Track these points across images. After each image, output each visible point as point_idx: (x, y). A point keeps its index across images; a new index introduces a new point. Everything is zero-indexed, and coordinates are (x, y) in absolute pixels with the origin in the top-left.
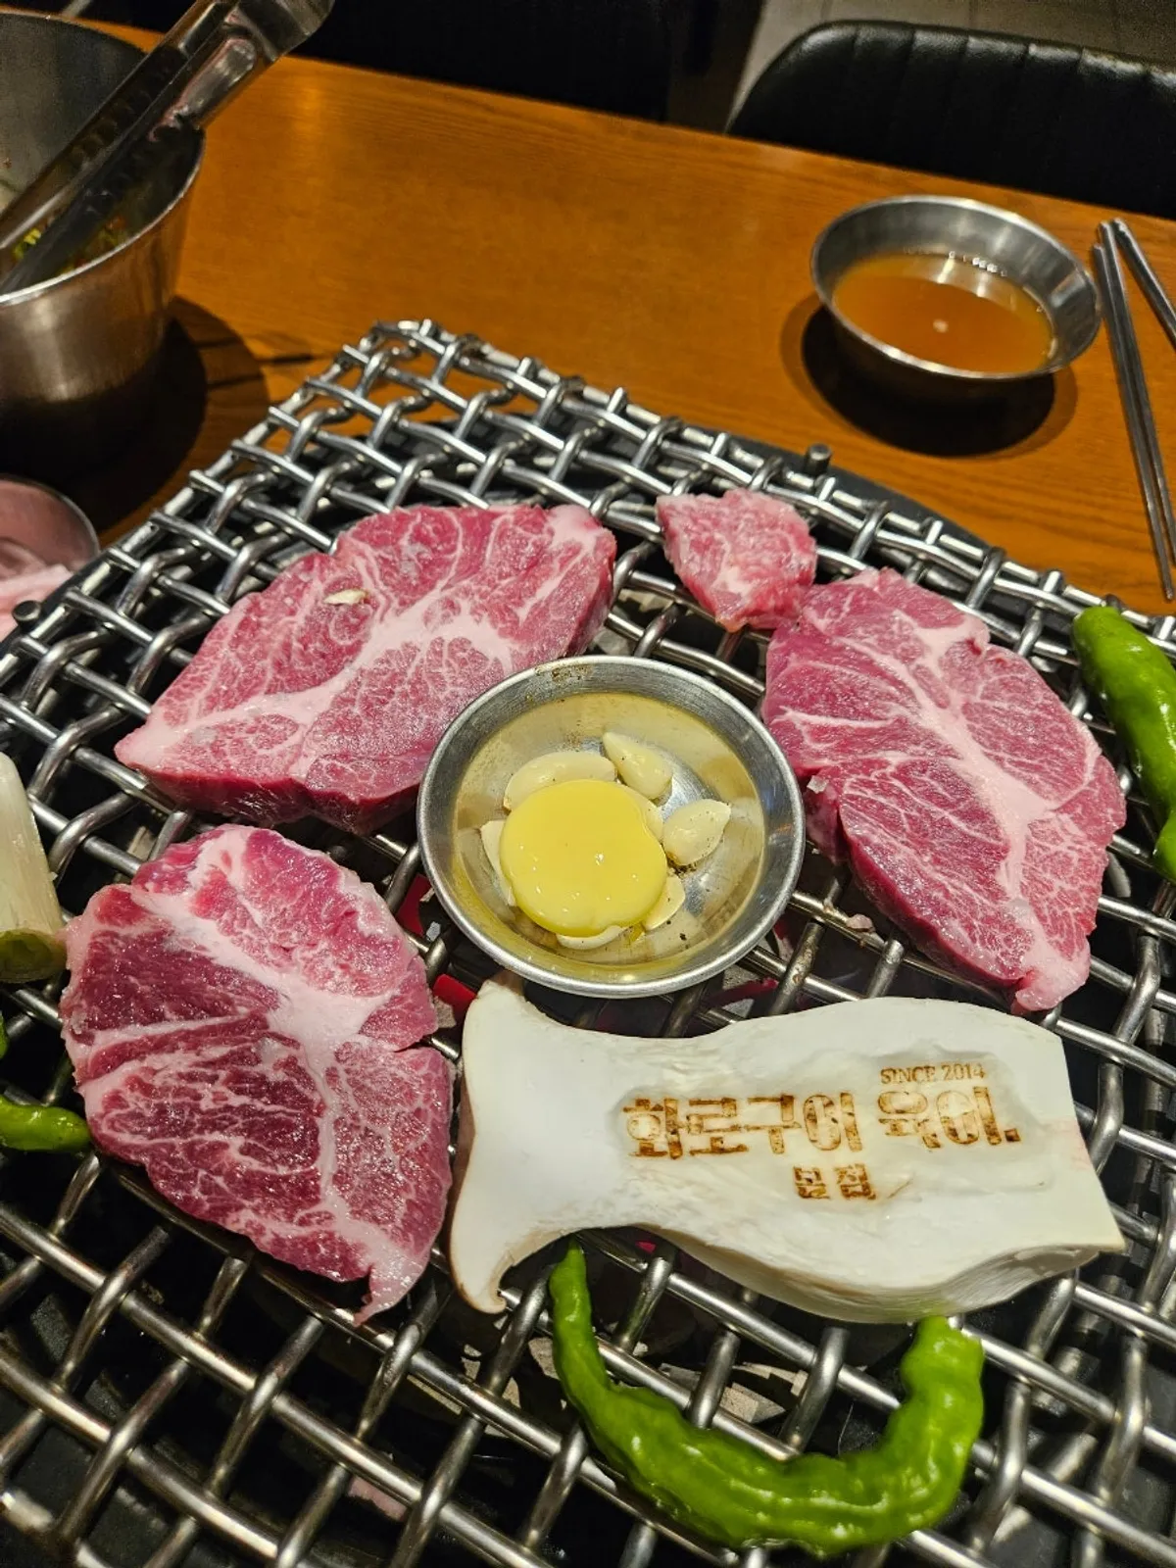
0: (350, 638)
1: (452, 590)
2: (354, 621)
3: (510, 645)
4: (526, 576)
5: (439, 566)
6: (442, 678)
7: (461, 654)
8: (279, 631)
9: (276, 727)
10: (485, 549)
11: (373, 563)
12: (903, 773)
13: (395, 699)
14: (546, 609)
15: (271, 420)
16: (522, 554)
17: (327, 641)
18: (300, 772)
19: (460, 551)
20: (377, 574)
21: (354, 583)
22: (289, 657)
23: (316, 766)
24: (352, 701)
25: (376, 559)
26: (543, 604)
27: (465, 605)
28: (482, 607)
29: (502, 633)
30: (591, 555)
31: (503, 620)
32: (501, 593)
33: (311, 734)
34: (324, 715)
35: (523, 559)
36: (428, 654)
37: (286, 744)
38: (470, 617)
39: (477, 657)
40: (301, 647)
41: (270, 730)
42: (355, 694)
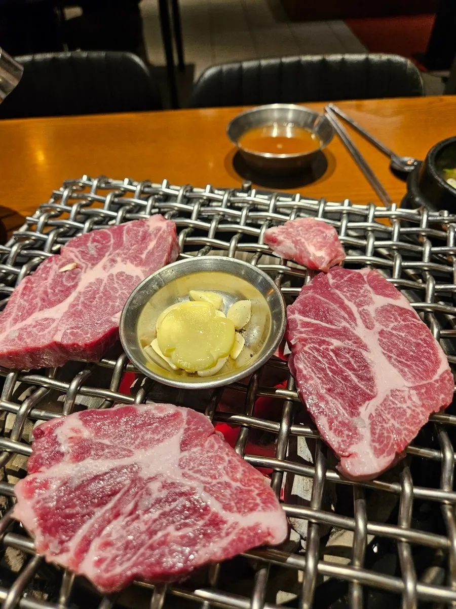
0: (73, 282)
1: (112, 255)
2: (73, 276)
3: (141, 269)
4: (142, 243)
5: (105, 248)
6: (116, 288)
7: (121, 278)
8: (41, 287)
9: (45, 322)
10: (123, 238)
11: (77, 253)
12: (337, 352)
13: (97, 299)
14: (153, 252)
15: (28, 222)
16: (139, 236)
17: (62, 285)
18: (58, 338)
19: (112, 241)
20: (80, 256)
21: (70, 261)
22: (47, 296)
23: (65, 334)
24: (78, 305)
25: (78, 252)
26: (151, 251)
27: (119, 259)
28: (126, 258)
29: (137, 265)
30: (166, 230)
31: (136, 261)
32: (133, 251)
33: (61, 321)
34: (66, 313)
35: (139, 238)
36: (108, 280)
37: (50, 328)
38: (122, 263)
39: (129, 278)
40: (52, 291)
41: (42, 325)
42: (78, 301)
